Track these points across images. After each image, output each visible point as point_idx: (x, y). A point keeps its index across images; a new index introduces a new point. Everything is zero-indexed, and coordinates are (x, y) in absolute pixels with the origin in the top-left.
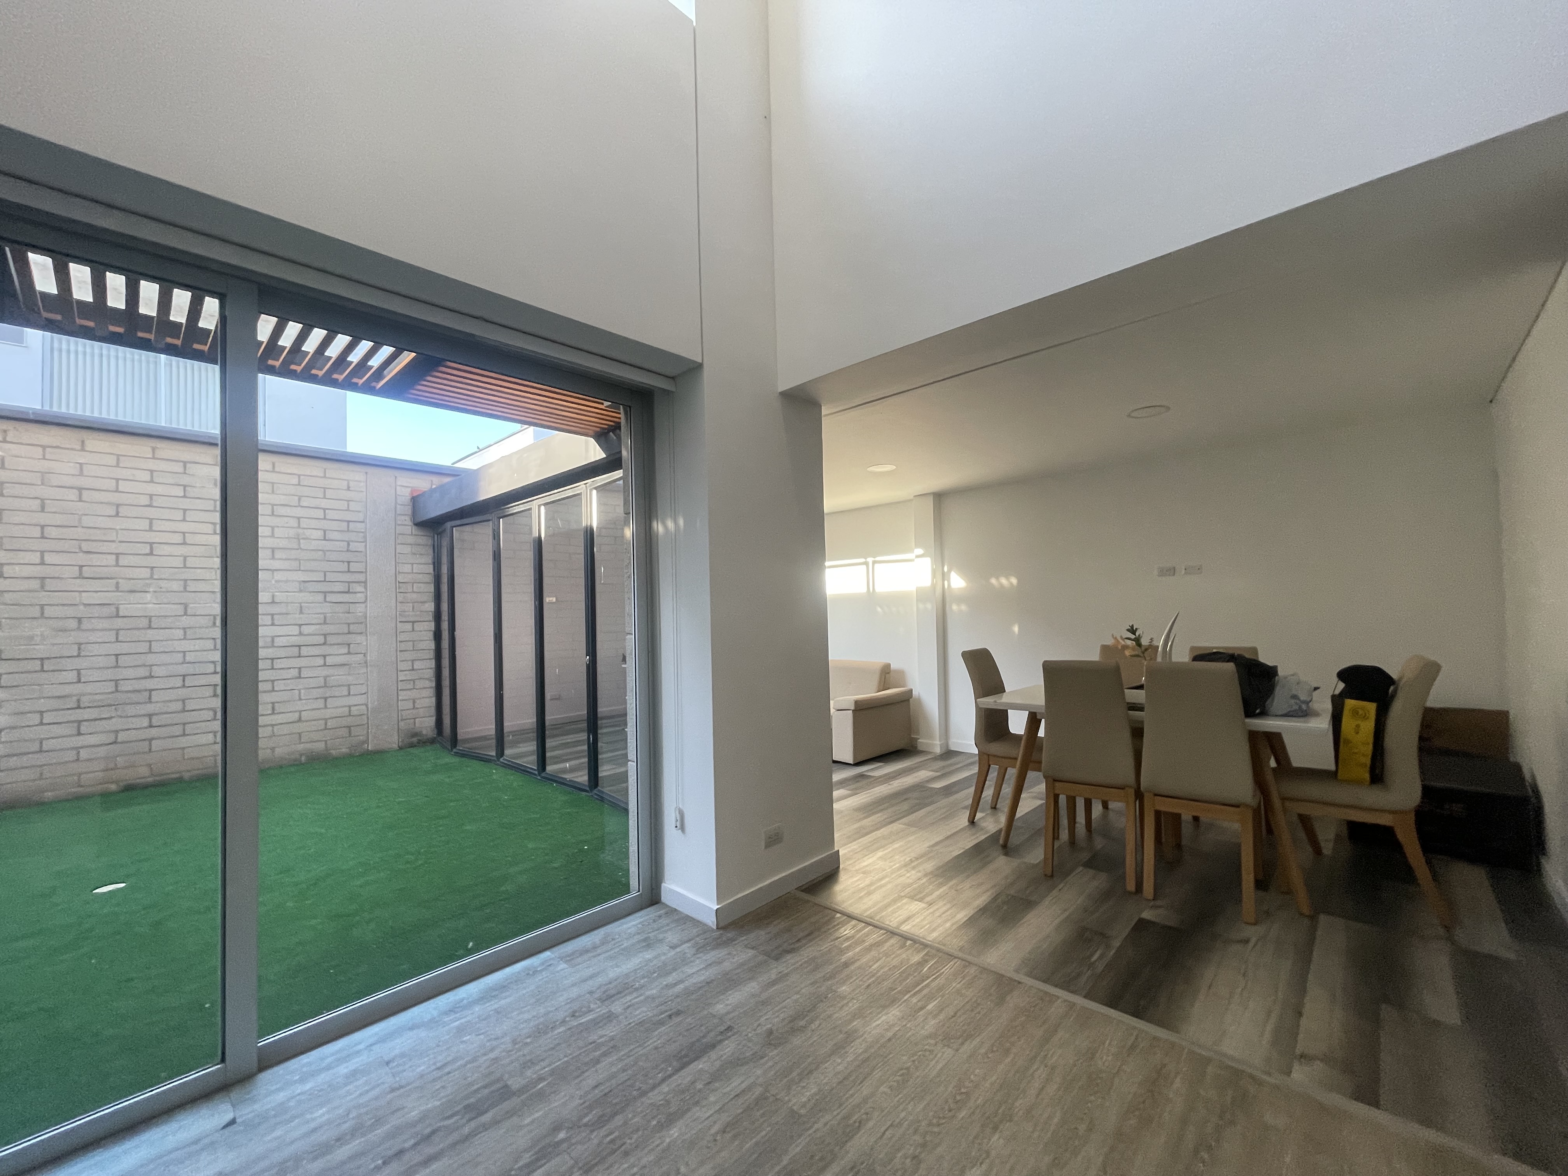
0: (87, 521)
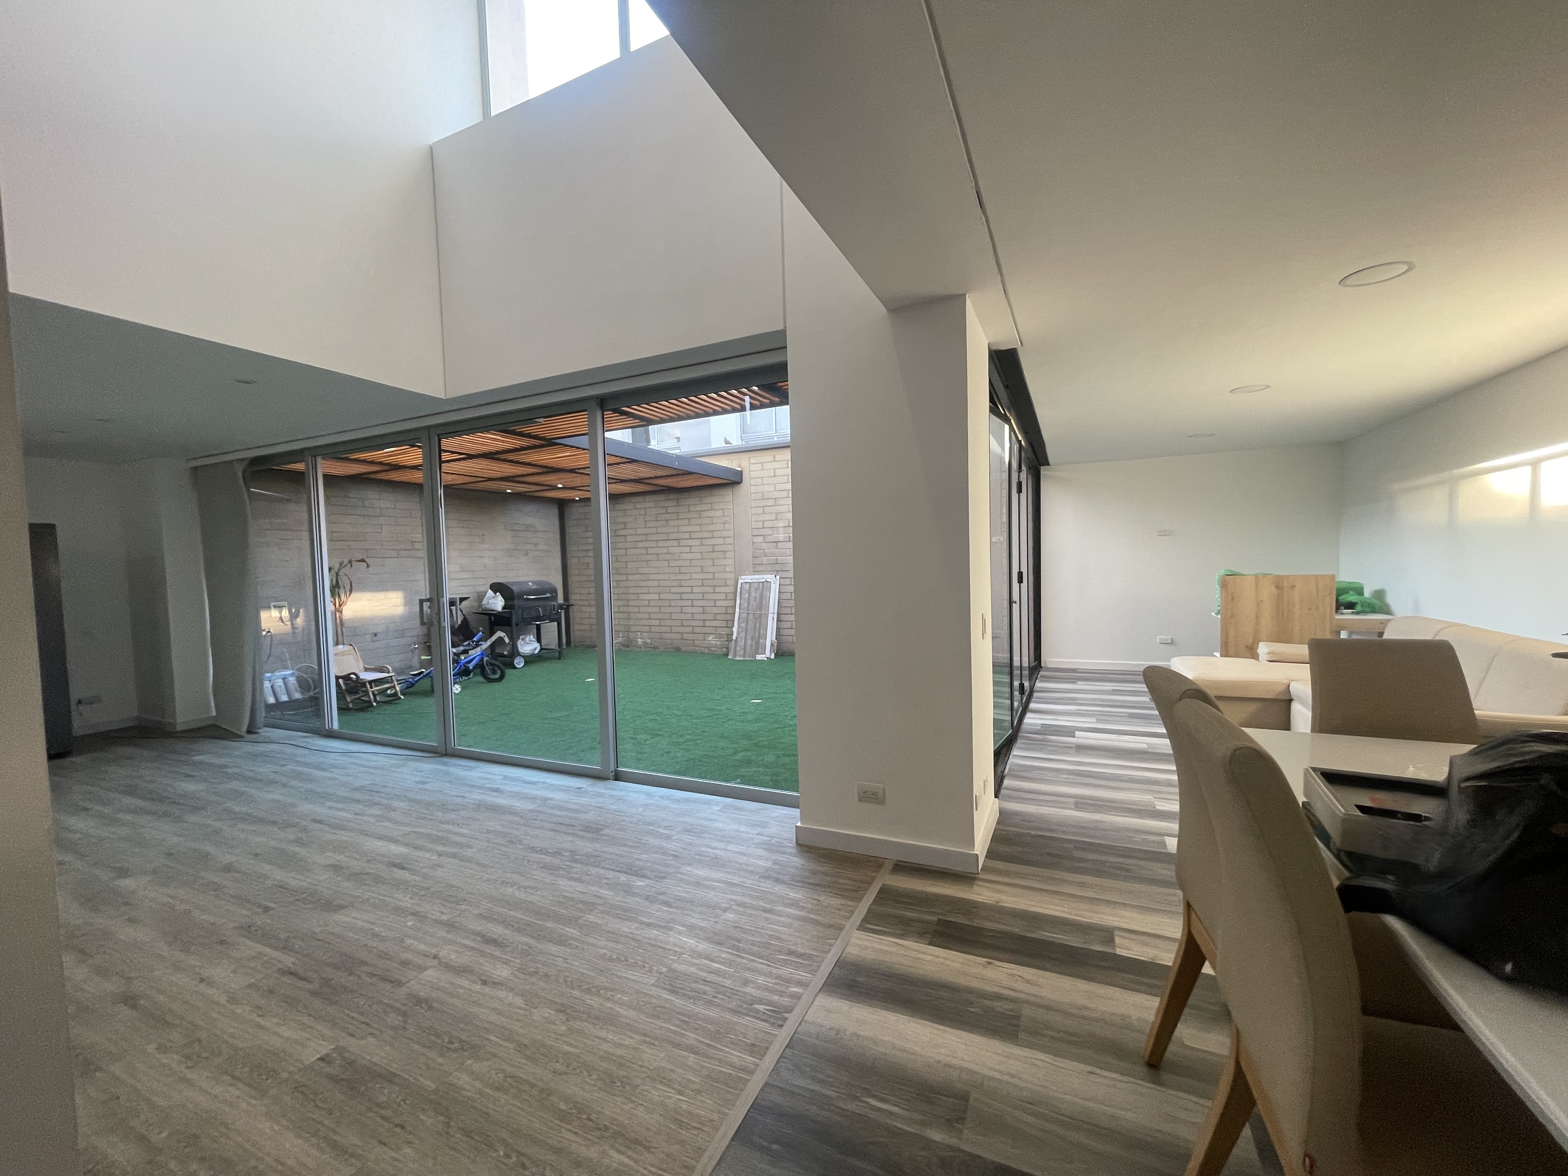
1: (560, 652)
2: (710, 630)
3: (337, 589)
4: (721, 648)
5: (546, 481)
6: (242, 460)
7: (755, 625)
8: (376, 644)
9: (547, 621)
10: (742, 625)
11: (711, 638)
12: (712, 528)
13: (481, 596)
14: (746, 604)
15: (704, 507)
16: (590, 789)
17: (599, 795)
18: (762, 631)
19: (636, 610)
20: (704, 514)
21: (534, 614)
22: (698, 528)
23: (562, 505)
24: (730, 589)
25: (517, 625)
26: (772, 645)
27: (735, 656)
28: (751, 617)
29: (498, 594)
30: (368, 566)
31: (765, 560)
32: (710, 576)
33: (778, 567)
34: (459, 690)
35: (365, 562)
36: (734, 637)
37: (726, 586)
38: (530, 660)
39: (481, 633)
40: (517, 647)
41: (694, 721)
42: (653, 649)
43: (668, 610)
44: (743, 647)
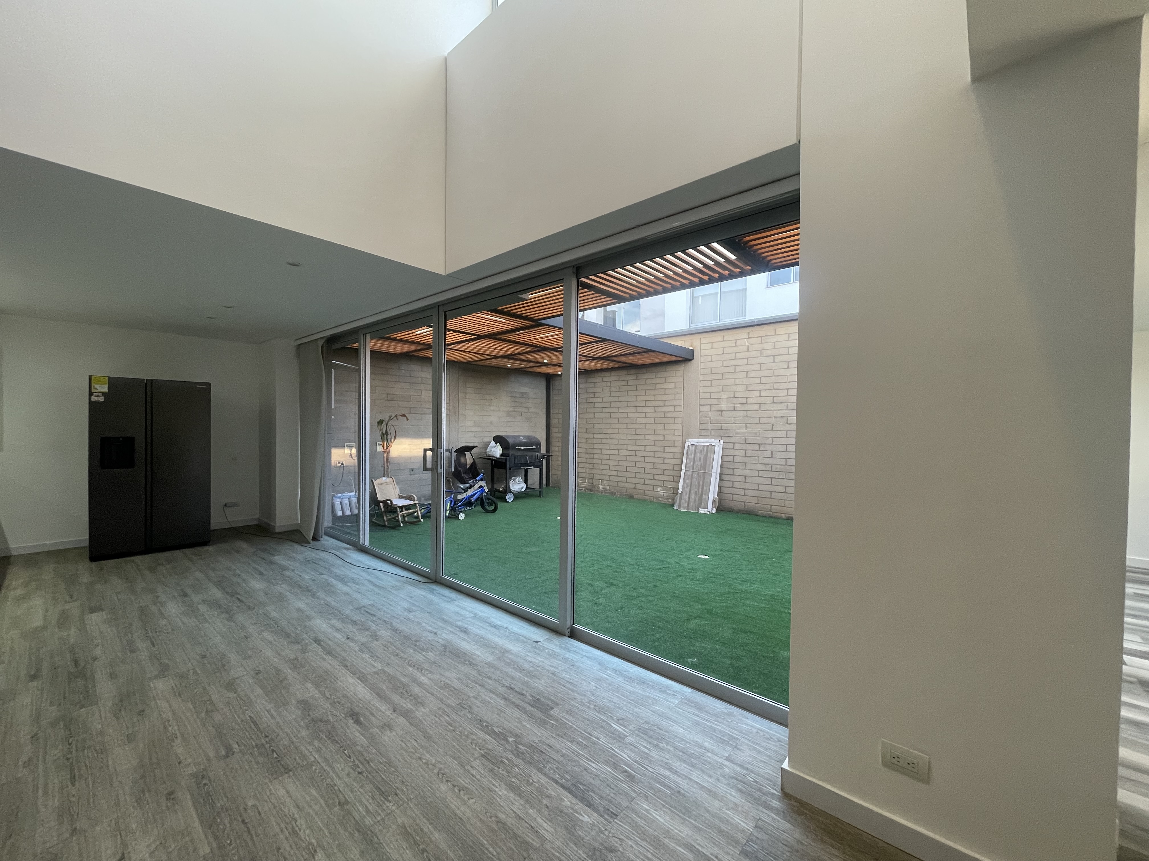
0: (777, 373)
1: (540, 492)
2: (659, 483)
3: (385, 436)
4: (668, 499)
5: (537, 358)
6: (322, 338)
7: (699, 483)
8: (412, 477)
9: (532, 467)
10: (687, 481)
11: (659, 490)
12: (665, 398)
13: (487, 445)
14: (692, 463)
15: (658, 381)
16: (546, 645)
17: (553, 655)
18: (705, 488)
19: (600, 462)
20: (658, 386)
21: (523, 461)
22: (653, 398)
23: (549, 378)
24: (677, 450)
25: (510, 469)
26: (714, 501)
27: (679, 507)
28: (695, 475)
29: (498, 444)
30: (407, 420)
31: (710, 426)
32: (661, 438)
33: (722, 433)
34: (463, 517)
35: (405, 416)
36: (680, 491)
37: (674, 447)
38: (518, 496)
39: (482, 474)
40: (509, 485)
41: (646, 572)
42: (612, 495)
43: (625, 464)
44: (687, 500)
